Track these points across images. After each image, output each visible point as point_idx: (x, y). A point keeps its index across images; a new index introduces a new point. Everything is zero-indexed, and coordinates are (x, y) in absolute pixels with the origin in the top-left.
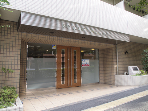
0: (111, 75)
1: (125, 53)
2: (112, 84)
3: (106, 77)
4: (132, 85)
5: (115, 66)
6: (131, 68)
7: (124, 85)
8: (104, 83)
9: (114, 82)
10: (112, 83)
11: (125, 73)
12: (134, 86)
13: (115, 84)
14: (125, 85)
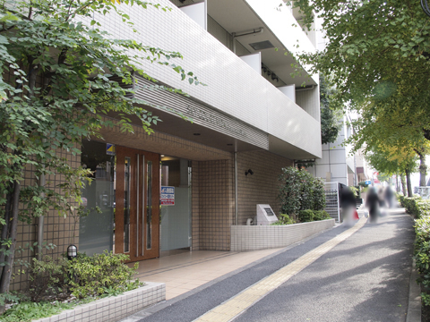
0: (221, 226)
1: (246, 174)
2: (224, 249)
3: (207, 233)
4: (273, 245)
5: (231, 204)
6: (262, 208)
7: (254, 247)
8: (200, 250)
9: (229, 243)
10: (225, 245)
11: (249, 221)
12: (279, 247)
13: (232, 248)
14: (258, 247)
